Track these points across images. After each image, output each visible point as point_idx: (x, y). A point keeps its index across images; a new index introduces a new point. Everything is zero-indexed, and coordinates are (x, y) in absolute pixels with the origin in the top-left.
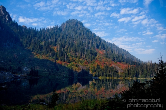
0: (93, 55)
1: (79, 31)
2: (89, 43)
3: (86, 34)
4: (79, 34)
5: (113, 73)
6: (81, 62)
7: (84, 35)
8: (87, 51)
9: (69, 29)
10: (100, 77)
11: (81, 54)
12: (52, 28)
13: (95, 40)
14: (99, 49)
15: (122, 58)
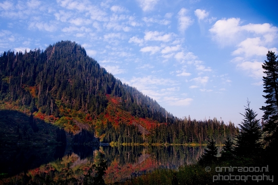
0: (101, 105)
1: (79, 62)
2: (94, 84)
3: (91, 69)
4: (79, 68)
5: (134, 136)
6: (80, 116)
7: (86, 69)
8: (90, 97)
9: (61, 57)
10: (112, 142)
11: (81, 102)
12: (28, 54)
13: (105, 80)
14: (112, 95)
15: (147, 111)
